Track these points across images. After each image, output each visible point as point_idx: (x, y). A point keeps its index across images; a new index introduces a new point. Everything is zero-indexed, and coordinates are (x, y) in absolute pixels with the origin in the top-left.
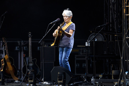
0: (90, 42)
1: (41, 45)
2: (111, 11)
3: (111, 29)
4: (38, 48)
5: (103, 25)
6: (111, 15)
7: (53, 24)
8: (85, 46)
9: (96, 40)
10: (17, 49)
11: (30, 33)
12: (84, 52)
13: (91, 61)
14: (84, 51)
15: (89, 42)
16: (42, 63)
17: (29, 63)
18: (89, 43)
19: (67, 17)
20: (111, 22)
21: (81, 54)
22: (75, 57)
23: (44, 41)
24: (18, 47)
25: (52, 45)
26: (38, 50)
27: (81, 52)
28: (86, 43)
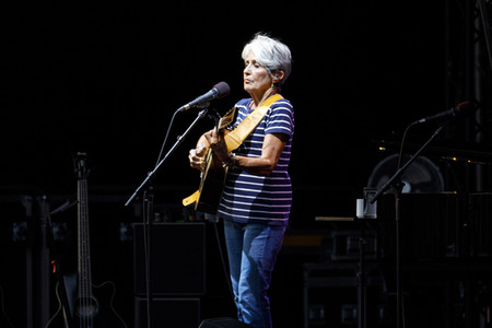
0: (377, 198)
1: (137, 213)
2: (477, 46)
3: (478, 135)
4: (123, 230)
5: (443, 113)
6: (477, 64)
7: (194, 111)
8: (352, 219)
9: (406, 189)
10: (18, 233)
11: (81, 157)
12: (348, 248)
13: (385, 289)
14: (349, 242)
15: (371, 197)
16: (143, 304)
17: (77, 304)
18: (372, 203)
19: (261, 70)
20: (478, 98)
21: (334, 257)
22: (306, 274)
23: (149, 192)
24: (25, 224)
25: (187, 202)
26: (122, 239)
27: (334, 247)
28: (359, 202)
